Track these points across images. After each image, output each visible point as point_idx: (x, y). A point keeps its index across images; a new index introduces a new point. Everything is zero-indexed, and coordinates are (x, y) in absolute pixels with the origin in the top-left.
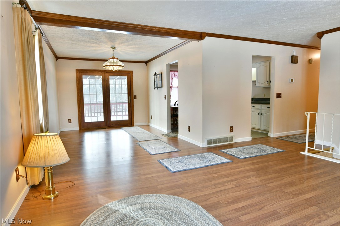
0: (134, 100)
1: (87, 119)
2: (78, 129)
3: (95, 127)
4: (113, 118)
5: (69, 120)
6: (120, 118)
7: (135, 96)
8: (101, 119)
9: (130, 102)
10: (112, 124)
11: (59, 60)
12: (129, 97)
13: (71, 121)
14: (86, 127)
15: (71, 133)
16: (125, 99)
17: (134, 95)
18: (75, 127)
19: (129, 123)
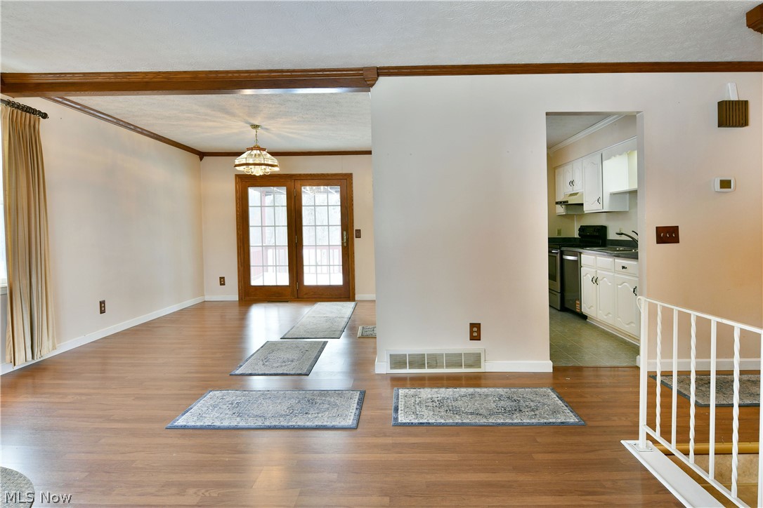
0: (356, 240)
1: (256, 281)
2: (236, 298)
3: (271, 295)
4: (310, 279)
5: (221, 278)
6: (323, 281)
7: (358, 231)
8: (283, 279)
9: (345, 244)
10: (306, 294)
11: (206, 158)
12: (345, 233)
13: (224, 281)
14: (252, 295)
15: (223, 305)
16: (336, 236)
17: (356, 227)
18: (231, 293)
19: (345, 293)
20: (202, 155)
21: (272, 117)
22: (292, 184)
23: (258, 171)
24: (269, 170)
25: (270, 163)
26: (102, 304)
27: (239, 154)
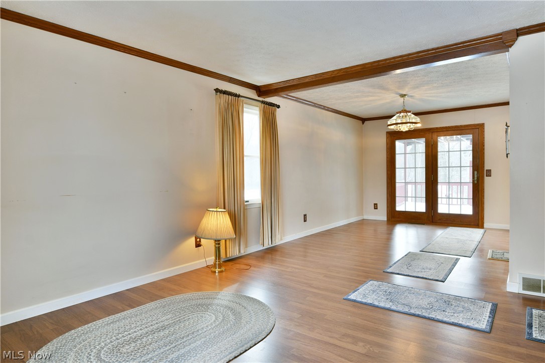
0: (487, 179)
1: (400, 207)
2: (385, 218)
3: (411, 218)
4: (442, 208)
5: (375, 204)
6: (455, 210)
7: (489, 172)
8: (421, 207)
9: (476, 182)
10: (440, 219)
11: (367, 122)
12: (476, 173)
13: (377, 206)
14: (397, 218)
15: (375, 223)
16: (467, 175)
17: (487, 167)
18: (381, 215)
20: (363, 120)
21: (416, 87)
22: (430, 136)
23: (404, 128)
24: (413, 126)
25: (414, 121)
26: (305, 215)
27: (390, 117)
